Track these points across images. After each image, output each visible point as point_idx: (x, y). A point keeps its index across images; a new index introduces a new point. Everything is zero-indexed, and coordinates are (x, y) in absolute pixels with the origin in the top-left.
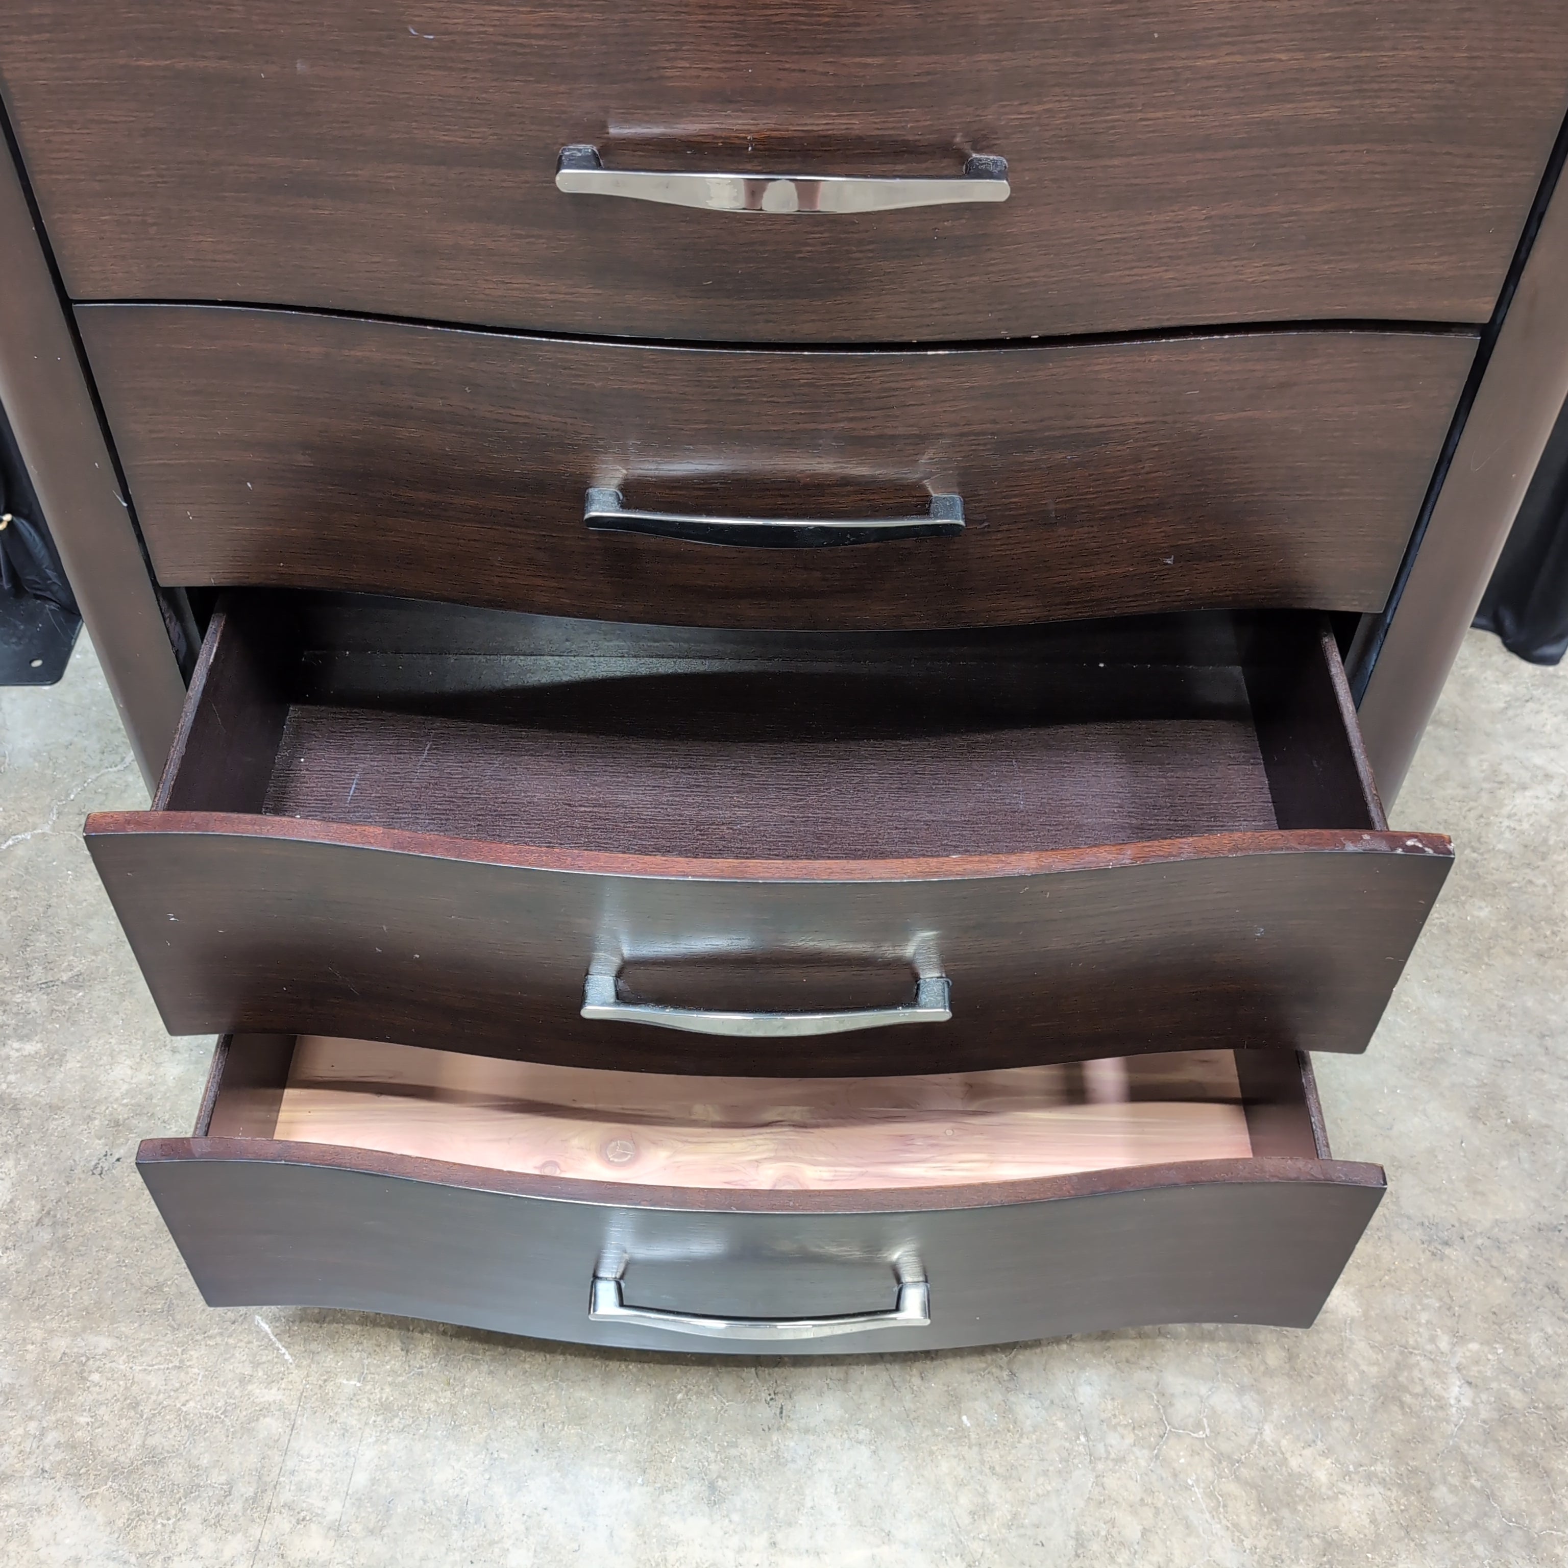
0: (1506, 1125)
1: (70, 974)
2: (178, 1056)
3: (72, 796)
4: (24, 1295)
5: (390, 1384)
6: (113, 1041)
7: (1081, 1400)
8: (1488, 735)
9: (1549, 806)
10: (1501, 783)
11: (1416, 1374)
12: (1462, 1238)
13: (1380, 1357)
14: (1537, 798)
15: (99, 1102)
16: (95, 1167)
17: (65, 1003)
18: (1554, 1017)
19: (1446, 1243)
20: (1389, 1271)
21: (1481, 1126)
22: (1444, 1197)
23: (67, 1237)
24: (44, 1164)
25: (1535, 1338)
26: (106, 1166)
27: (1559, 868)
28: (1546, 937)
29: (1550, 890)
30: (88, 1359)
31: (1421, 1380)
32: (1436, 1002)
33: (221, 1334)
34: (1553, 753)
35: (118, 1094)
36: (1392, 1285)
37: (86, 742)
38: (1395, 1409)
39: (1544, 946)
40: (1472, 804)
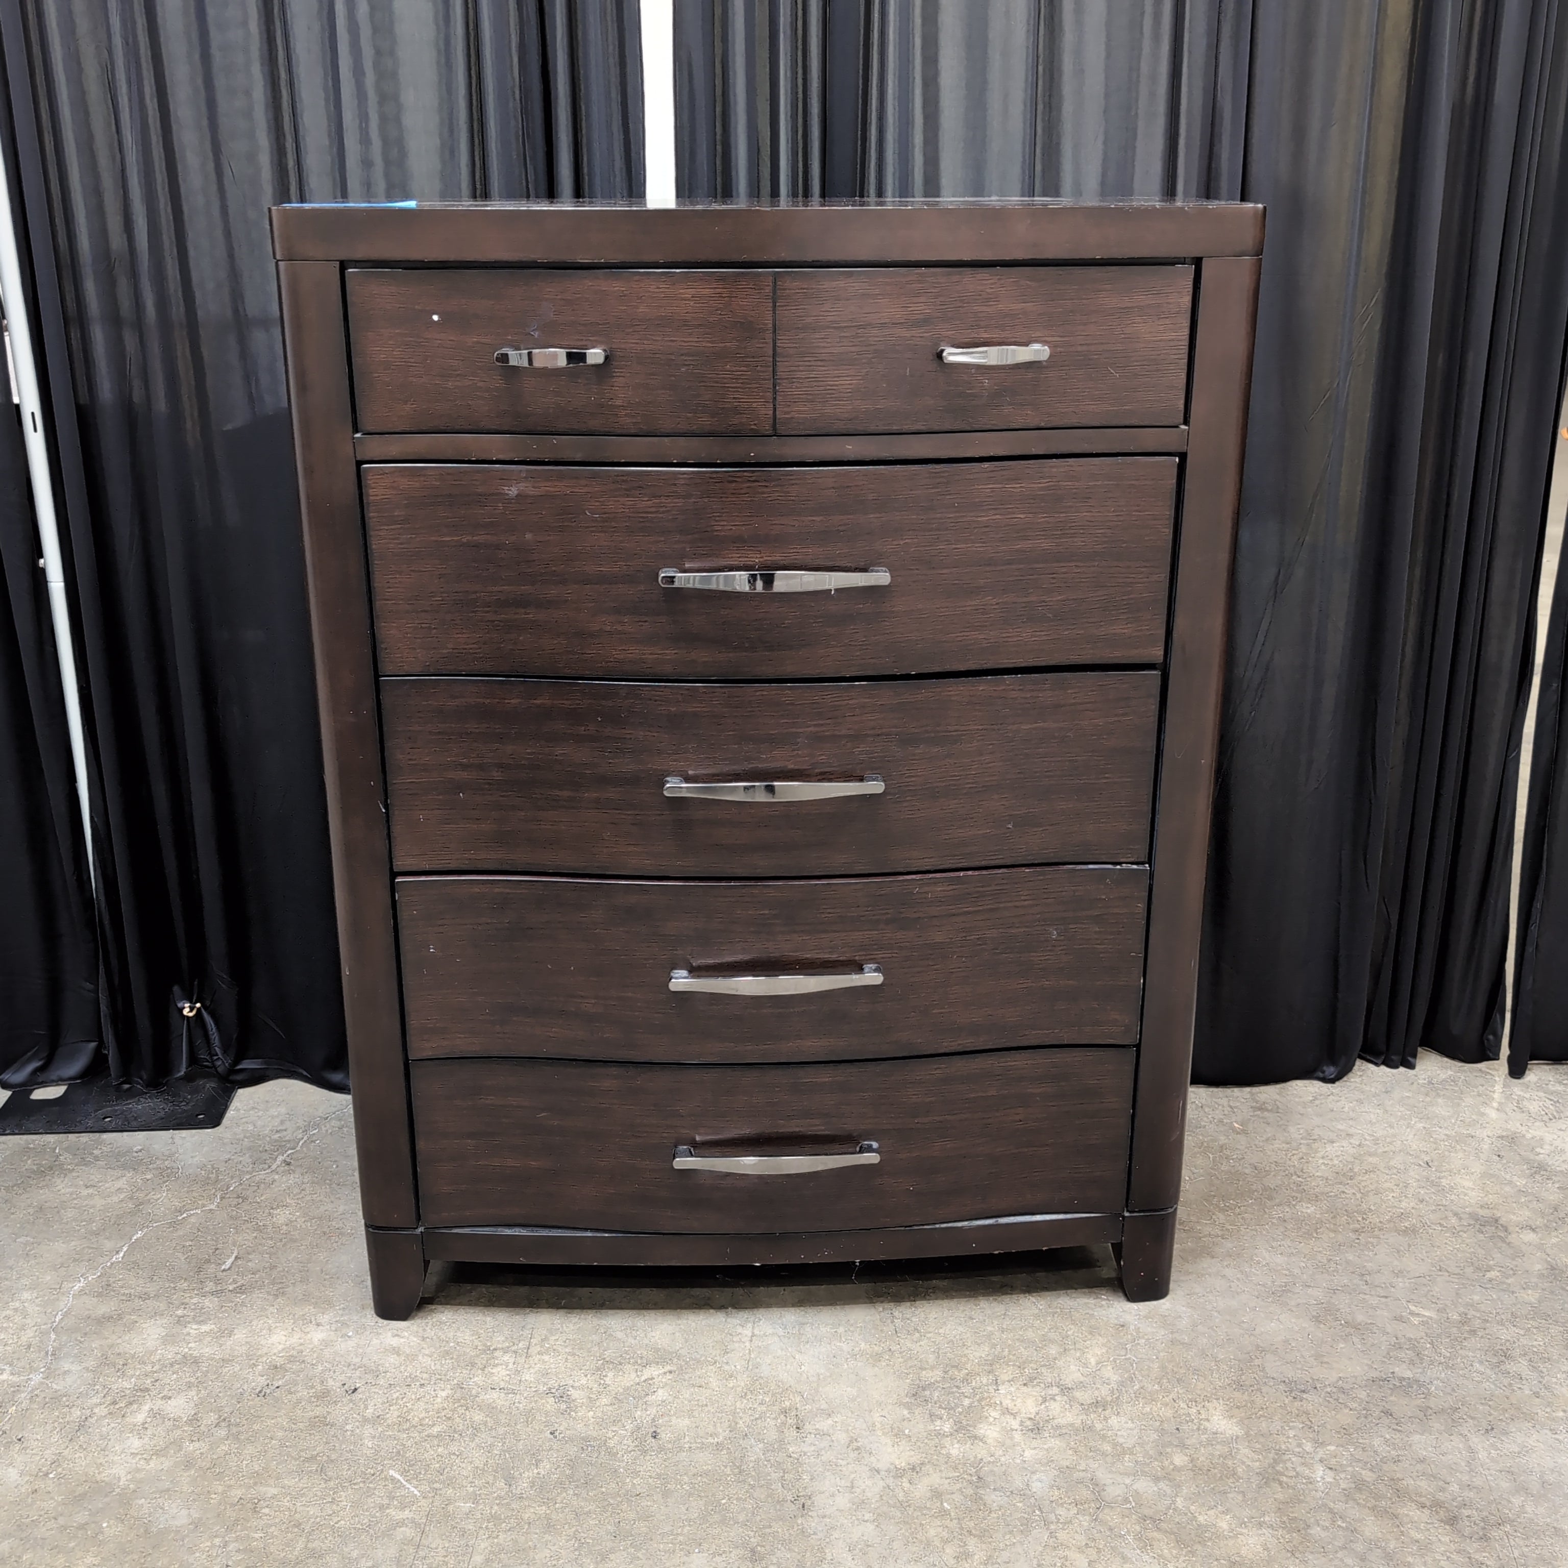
0: (1341, 1324)
1: (235, 1286)
2: (321, 1328)
3: (232, 1189)
4: (208, 1466)
5: (498, 1505)
6: (270, 1322)
7: (1034, 1490)
8: (1302, 1115)
9: (1352, 1151)
10: (1314, 1140)
11: (1289, 1465)
12: (1316, 1388)
13: (1260, 1457)
14: (1343, 1147)
15: (261, 1356)
16: (260, 1392)
17: (232, 1302)
18: (1370, 1264)
19: (1304, 1391)
20: (1262, 1408)
21: (1322, 1326)
22: (1299, 1366)
23: (239, 1433)
24: (220, 1392)
25: (1377, 1442)
26: (268, 1391)
27: (1363, 1184)
28: (1358, 1221)
29: (1359, 1196)
30: (259, 1500)
31: (1293, 1468)
32: (1280, 1259)
33: (364, 1482)
34: (1351, 1122)
35: (276, 1351)
36: (1266, 1417)
37: (241, 1159)
38: (1276, 1485)
39: (1359, 1226)
40: (1294, 1152)
